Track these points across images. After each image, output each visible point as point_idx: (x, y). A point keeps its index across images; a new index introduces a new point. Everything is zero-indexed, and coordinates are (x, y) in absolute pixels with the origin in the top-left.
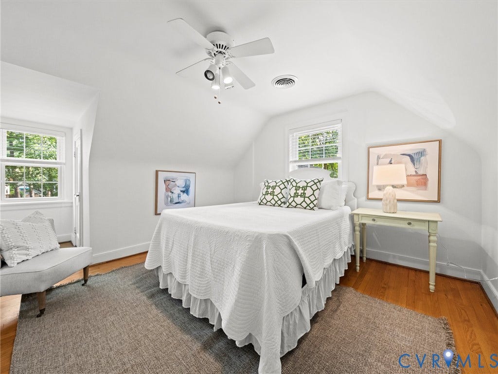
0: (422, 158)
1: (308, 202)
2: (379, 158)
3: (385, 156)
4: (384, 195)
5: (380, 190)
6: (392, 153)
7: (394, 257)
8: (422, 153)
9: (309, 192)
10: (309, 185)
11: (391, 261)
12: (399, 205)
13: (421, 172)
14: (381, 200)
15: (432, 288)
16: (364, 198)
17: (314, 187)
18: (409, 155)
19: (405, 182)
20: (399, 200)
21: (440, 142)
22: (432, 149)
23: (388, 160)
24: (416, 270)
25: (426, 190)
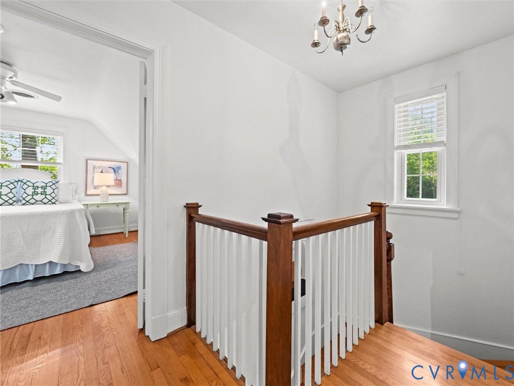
0: (120, 171)
1: (50, 198)
2: (94, 167)
3: (99, 167)
4: (102, 191)
5: (95, 188)
6: (103, 166)
7: (104, 230)
8: (119, 168)
9: (49, 190)
10: (48, 185)
11: (102, 233)
12: (110, 197)
13: (119, 178)
14: (99, 195)
15: (127, 235)
16: (83, 195)
17: (54, 187)
18: (113, 168)
19: (113, 184)
20: (110, 195)
21: (127, 163)
22: (124, 166)
23: (101, 170)
24: (116, 233)
25: (121, 188)
